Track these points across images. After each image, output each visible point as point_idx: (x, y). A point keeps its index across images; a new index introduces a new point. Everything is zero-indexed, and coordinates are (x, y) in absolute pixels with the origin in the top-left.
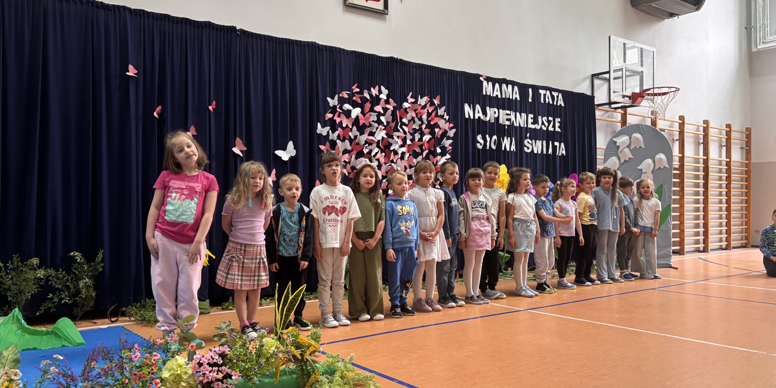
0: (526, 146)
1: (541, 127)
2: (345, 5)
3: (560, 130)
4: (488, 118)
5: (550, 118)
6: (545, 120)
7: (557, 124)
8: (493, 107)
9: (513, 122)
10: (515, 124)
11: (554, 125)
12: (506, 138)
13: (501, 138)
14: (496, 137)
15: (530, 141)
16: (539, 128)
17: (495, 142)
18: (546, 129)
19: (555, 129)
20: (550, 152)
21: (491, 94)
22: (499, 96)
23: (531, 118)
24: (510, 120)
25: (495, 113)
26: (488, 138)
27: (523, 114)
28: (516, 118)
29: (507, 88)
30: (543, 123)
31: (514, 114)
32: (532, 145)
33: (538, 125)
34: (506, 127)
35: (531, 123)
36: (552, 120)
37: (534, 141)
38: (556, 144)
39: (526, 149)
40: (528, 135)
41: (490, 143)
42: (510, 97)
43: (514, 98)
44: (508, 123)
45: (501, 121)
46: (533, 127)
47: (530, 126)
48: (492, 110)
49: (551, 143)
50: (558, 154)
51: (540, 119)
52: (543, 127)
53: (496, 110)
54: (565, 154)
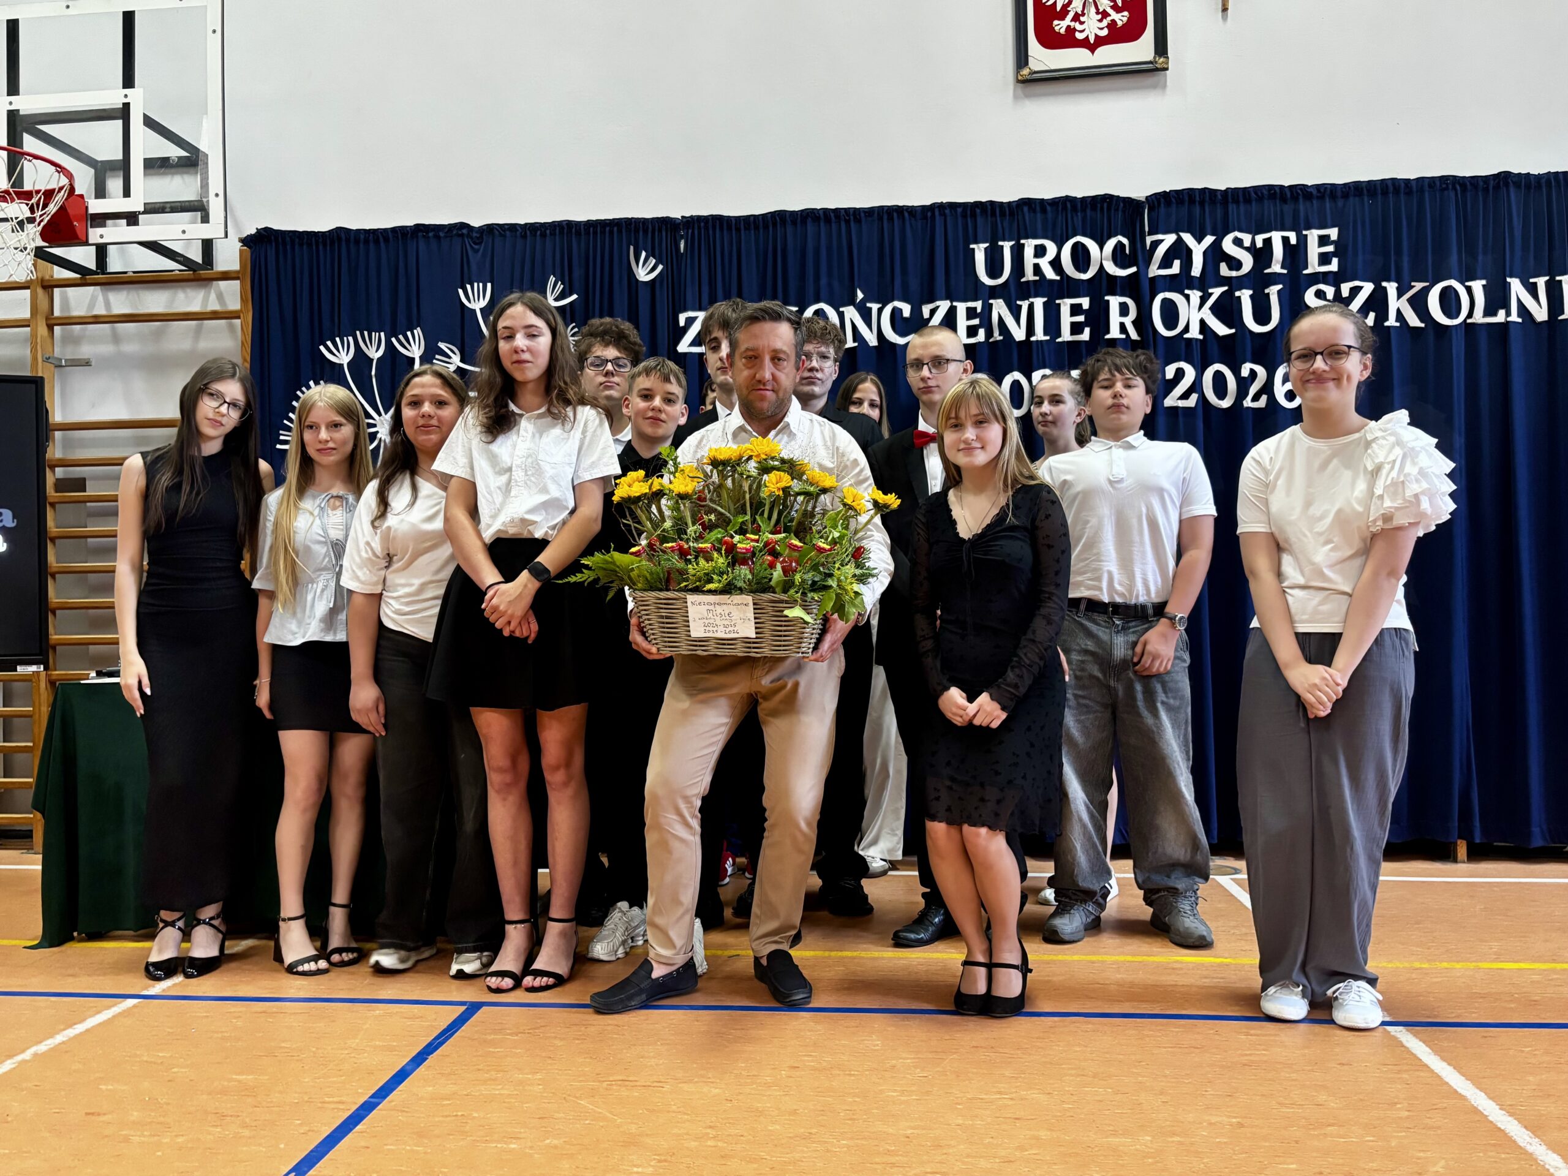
2: (1018, 81)
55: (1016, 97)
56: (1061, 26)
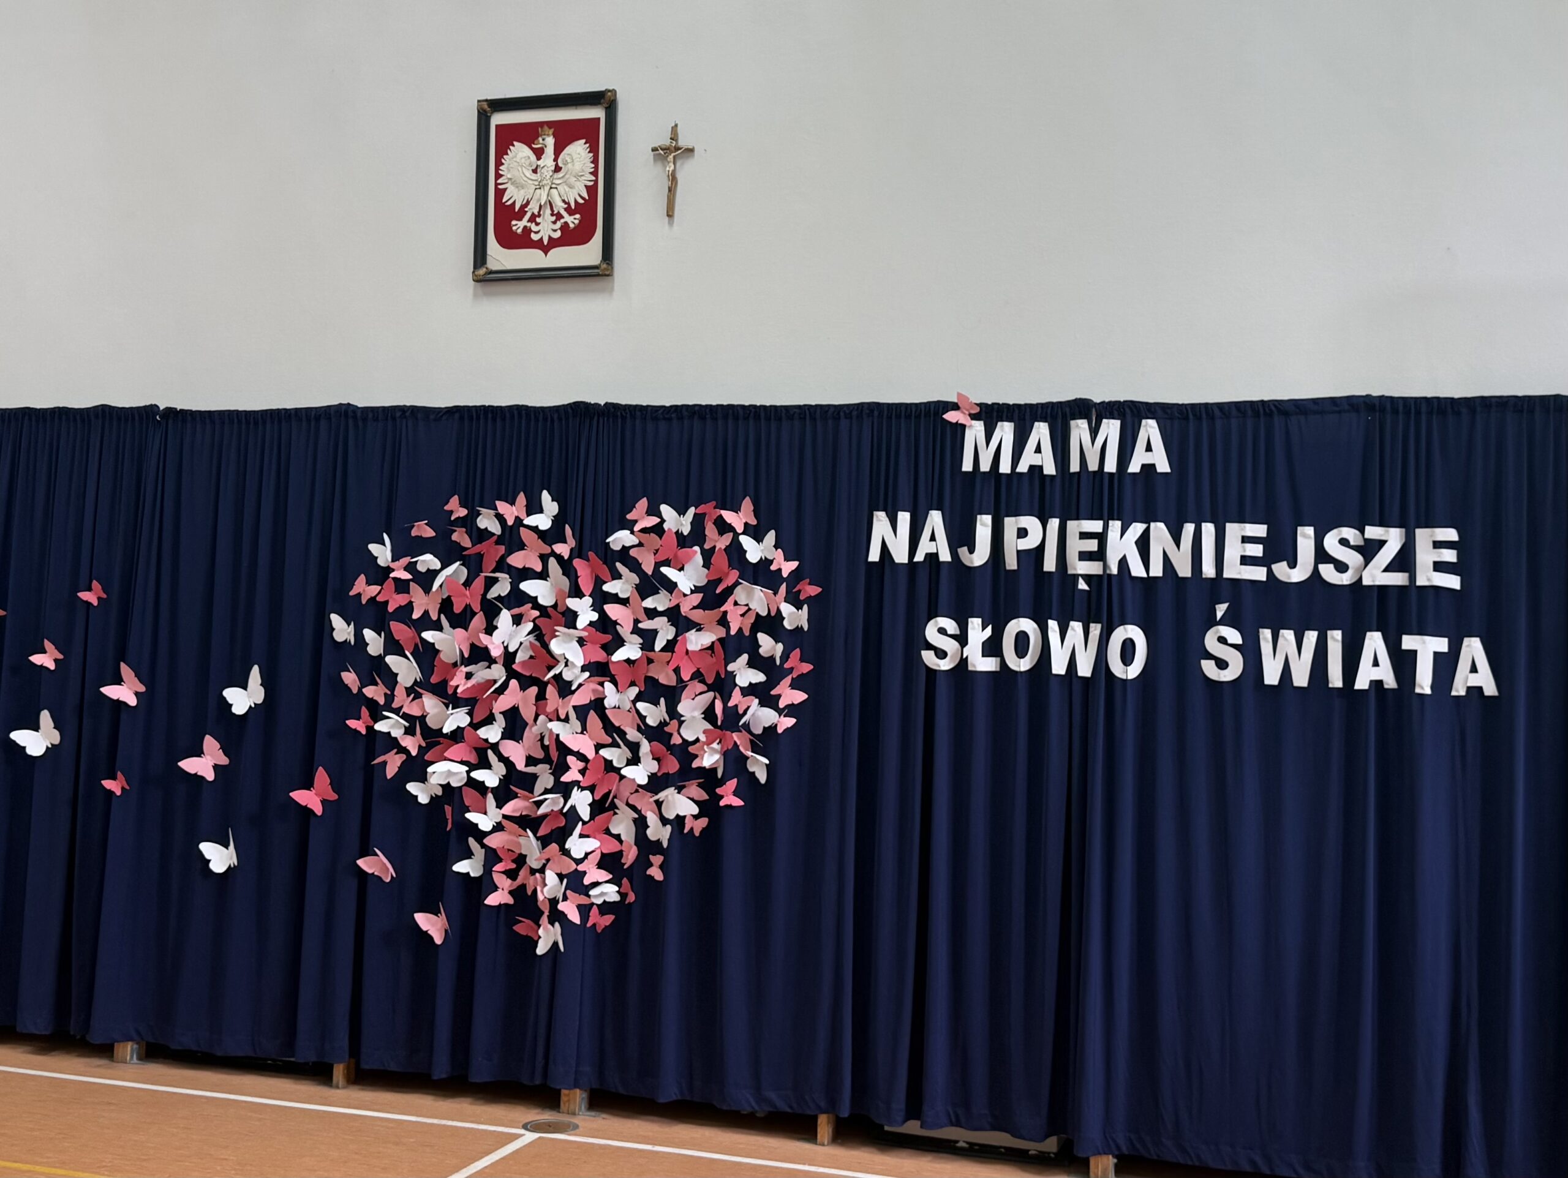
0: (1210, 656)
1: (1316, 572)
2: (479, 280)
3: (1452, 582)
4: (980, 556)
5: (1373, 532)
6: (1344, 542)
7: (1425, 556)
8: (1017, 514)
9: (1123, 563)
10: (1137, 569)
11: (1404, 561)
12: (1076, 627)
13: (1053, 625)
14: (1027, 625)
15: (1234, 636)
16: (1297, 575)
17: (1022, 641)
18: (1345, 579)
19: (1413, 578)
20: (1362, 683)
21: (1005, 468)
22: (1050, 469)
23: (1245, 540)
24: (1099, 555)
25: (1022, 533)
26: (978, 632)
27: (1189, 529)
28: (1143, 544)
29: (1094, 432)
30: (1322, 555)
31: (1137, 529)
32: (1251, 652)
33: (1293, 564)
34: (1082, 585)
35: (1245, 560)
36: (1394, 538)
37: (1266, 634)
38: (1409, 642)
39: (1208, 668)
40: (1221, 610)
41: (992, 648)
42: (1111, 466)
43: (1134, 467)
44: (1093, 568)
45: (1050, 564)
46: (1259, 574)
47: (1234, 570)
48: (1011, 524)
49: (1374, 642)
50: (1428, 691)
51: (1305, 537)
52: (1328, 572)
53: (1031, 523)
54: (1490, 689)
55: (475, 295)
56: (518, 226)
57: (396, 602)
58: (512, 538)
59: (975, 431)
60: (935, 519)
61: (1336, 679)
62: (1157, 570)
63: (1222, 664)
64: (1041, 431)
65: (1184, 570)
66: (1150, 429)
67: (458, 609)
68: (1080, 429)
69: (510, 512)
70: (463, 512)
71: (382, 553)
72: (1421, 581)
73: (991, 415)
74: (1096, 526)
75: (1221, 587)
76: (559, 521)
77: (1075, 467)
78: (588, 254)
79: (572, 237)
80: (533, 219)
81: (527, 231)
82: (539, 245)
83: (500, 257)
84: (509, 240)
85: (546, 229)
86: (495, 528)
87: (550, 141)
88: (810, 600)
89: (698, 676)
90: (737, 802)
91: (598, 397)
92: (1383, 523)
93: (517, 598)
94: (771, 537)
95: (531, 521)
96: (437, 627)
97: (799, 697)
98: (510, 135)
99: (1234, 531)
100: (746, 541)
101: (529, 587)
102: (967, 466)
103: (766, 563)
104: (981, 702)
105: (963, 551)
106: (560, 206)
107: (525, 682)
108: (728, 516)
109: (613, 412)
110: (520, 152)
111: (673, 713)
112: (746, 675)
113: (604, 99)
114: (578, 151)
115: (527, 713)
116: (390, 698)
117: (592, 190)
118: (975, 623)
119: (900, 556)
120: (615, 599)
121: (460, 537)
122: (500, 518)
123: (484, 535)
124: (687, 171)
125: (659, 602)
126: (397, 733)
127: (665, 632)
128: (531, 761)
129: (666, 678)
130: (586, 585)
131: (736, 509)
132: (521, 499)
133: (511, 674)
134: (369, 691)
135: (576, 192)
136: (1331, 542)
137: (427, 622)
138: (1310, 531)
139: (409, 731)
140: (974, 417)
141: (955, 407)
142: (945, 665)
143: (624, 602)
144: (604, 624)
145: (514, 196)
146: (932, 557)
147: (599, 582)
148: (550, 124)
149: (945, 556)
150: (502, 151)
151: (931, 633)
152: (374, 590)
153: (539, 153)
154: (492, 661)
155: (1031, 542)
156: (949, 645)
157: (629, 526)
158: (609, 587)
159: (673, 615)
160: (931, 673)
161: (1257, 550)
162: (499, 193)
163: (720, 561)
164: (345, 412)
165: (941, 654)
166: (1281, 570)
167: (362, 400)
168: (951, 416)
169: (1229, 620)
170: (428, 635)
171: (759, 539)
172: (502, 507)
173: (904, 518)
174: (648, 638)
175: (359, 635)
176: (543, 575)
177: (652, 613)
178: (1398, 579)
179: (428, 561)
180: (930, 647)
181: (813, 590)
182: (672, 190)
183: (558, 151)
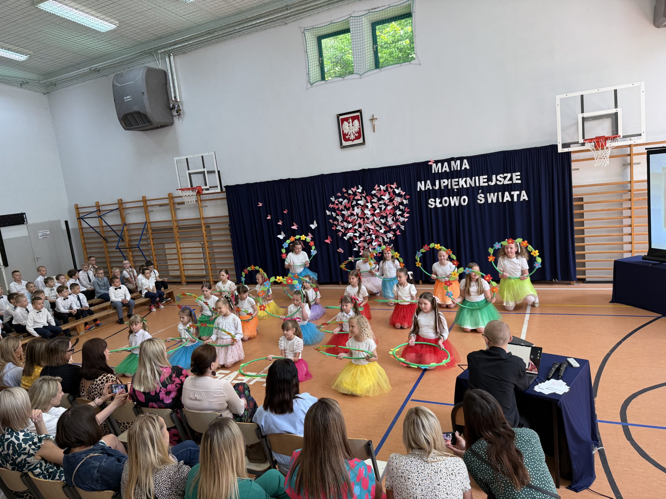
0: (479, 199)
1: (496, 183)
2: (341, 148)
3: (519, 182)
4: (437, 187)
5: (505, 175)
6: (501, 177)
7: (514, 178)
8: (443, 179)
9: (462, 185)
10: (465, 186)
11: (511, 179)
12: (455, 197)
13: (451, 198)
14: (446, 198)
15: (483, 195)
16: (493, 184)
17: (446, 201)
18: (501, 183)
19: (513, 182)
20: (505, 201)
21: (440, 171)
22: (448, 171)
23: (484, 179)
24: (458, 185)
25: (444, 182)
26: (438, 200)
27: (474, 178)
28: (466, 182)
29: (455, 163)
30: (497, 180)
31: (464, 179)
32: (486, 198)
33: (492, 182)
34: (455, 190)
35: (484, 182)
36: (509, 175)
37: (488, 194)
38: (512, 193)
39: (479, 201)
40: (480, 191)
41: (441, 203)
42: (459, 169)
43: (463, 168)
44: (457, 187)
45: (449, 187)
46: (486, 184)
47: (482, 184)
48: (442, 181)
49: (507, 194)
50: (516, 201)
51: (494, 177)
52: (498, 183)
53: (445, 180)
54: (527, 199)
55: (341, 151)
56: (347, 137)
57: (336, 207)
58: (355, 194)
59: (434, 165)
60: (429, 182)
61: (501, 201)
62: (468, 186)
63: (481, 201)
64: (446, 164)
65: (473, 185)
66: (465, 161)
67: (347, 207)
68: (453, 163)
69: (354, 190)
70: (346, 191)
71: (333, 199)
72: (514, 182)
73: (436, 162)
74: (457, 180)
75: (480, 187)
76: (362, 190)
77: (452, 170)
78: (360, 141)
79: (357, 138)
80: (350, 135)
81: (349, 138)
82: (351, 140)
83: (345, 143)
84: (346, 140)
85: (352, 137)
86: (352, 193)
87: (351, 120)
88: (408, 199)
89: (390, 214)
90: (400, 234)
91: (366, 168)
92: (507, 173)
93: (357, 204)
94: (400, 189)
95: (358, 191)
96: (344, 211)
97: (408, 215)
98: (343, 120)
99: (481, 177)
100: (396, 190)
101: (359, 202)
102: (433, 172)
103: (400, 193)
104: (440, 212)
105: (434, 187)
106: (354, 133)
107: (361, 218)
108: (392, 186)
109: (369, 170)
110: (345, 123)
111: (387, 220)
112: (398, 213)
113: (359, 111)
114: (356, 122)
115: (362, 223)
116: (338, 223)
117: (360, 129)
118: (437, 199)
119: (423, 189)
120: (374, 202)
121: (346, 195)
122: (352, 191)
123: (350, 194)
124: (376, 122)
125: (381, 202)
126: (340, 229)
127: (383, 207)
128: (364, 231)
129: (385, 215)
130: (369, 200)
131: (393, 184)
132: (355, 187)
133: (358, 217)
134: (335, 223)
135: (357, 129)
136: (498, 178)
137: (342, 210)
138: (495, 176)
139: (342, 228)
140: (434, 163)
141: (430, 161)
142: (433, 207)
143: (376, 203)
144: (373, 207)
145: (346, 132)
146: (429, 189)
147: (371, 200)
148: (350, 117)
149: (431, 188)
150: (342, 123)
151: (430, 202)
152: (332, 206)
153: (349, 123)
154: (354, 215)
155: (446, 184)
156: (433, 203)
157: (375, 190)
158: (373, 201)
159: (385, 204)
160: (431, 208)
161: (486, 180)
162: (343, 131)
163: (392, 194)
164: (322, 175)
165: (432, 205)
166: (490, 183)
167: (326, 173)
168: (430, 163)
169: (481, 193)
170: (343, 212)
171: (398, 189)
172: (352, 189)
173: (423, 182)
174: (380, 209)
175: (331, 214)
176: (361, 200)
177: (381, 204)
178: (510, 182)
179: (341, 200)
180: (430, 204)
181: (408, 197)
182: (374, 127)
183: (352, 122)
